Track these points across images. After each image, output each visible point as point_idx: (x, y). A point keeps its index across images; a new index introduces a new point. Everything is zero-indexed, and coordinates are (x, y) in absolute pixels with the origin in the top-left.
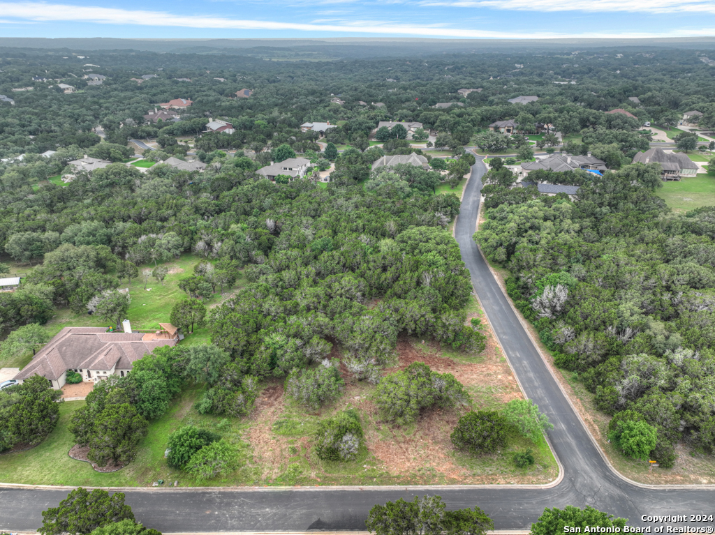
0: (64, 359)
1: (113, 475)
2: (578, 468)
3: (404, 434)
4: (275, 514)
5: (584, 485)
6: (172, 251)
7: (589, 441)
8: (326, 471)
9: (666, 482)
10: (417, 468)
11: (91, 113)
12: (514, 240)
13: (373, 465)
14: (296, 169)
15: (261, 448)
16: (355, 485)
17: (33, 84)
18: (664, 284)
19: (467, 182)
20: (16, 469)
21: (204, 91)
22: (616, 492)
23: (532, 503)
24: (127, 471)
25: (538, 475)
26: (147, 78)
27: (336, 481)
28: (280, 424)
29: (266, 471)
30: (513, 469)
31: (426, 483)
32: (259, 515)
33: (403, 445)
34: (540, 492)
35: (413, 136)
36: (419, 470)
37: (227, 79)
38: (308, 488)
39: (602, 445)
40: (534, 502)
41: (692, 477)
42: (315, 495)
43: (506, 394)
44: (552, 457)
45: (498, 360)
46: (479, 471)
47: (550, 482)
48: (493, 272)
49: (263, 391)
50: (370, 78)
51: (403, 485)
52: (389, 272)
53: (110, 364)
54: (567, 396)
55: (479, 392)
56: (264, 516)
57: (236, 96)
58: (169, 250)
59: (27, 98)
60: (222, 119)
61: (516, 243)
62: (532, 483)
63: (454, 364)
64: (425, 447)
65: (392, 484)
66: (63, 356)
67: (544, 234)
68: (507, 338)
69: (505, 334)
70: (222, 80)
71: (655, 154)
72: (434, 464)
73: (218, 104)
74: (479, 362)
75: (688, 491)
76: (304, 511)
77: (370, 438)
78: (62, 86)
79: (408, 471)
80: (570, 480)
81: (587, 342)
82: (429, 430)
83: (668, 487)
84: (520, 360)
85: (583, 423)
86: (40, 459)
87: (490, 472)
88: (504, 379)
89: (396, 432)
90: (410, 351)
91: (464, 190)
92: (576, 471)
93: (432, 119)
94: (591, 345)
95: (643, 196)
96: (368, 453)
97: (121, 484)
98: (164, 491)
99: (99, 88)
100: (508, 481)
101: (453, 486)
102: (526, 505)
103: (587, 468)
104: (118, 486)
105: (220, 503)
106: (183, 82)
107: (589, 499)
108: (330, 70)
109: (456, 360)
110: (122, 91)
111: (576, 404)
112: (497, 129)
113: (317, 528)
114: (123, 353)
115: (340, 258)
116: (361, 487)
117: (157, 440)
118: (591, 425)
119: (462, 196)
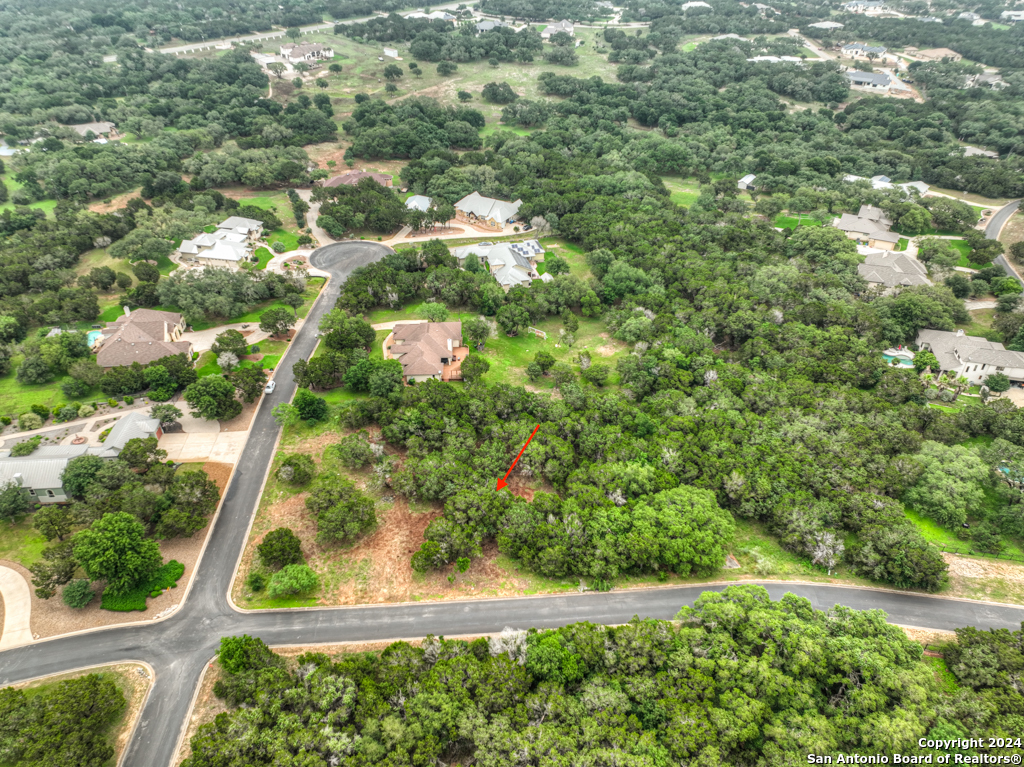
4: (253, 456)
5: (222, 621)
9: (204, 685)
13: (281, 497)
15: (315, 442)
16: (265, 488)
25: (242, 592)
29: (292, 447)
31: (255, 525)
32: (256, 449)
41: (202, 710)
45: (417, 594)
47: (233, 599)
51: (257, 512)
55: (361, 569)
56: (253, 451)
62: (234, 587)
65: (259, 507)
68: (467, 611)
69: (476, 610)
74: (414, 577)
75: (190, 699)
76: (251, 467)
79: (270, 515)
80: (231, 614)
83: (199, 685)
85: (298, 646)
96: (296, 494)
100: (242, 571)
105: (270, 433)
107: (208, 622)
118: (293, 651)
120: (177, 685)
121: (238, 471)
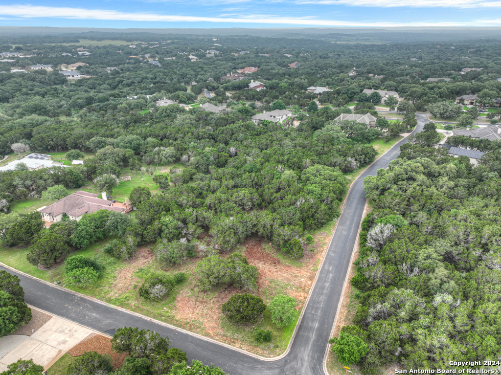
0: (64, 207)
1: (43, 273)
2: (300, 355)
3: (205, 297)
4: (96, 318)
6: (168, 158)
8: (142, 304)
10: (193, 320)
11: (194, 73)
12: (389, 185)
13: (170, 309)
15: (121, 280)
16: (150, 317)
17: (175, 55)
18: (483, 241)
19: (402, 140)
20: (9, 256)
21: (271, 63)
23: (244, 366)
24: (50, 272)
25: (266, 350)
26: (242, 53)
27: (141, 311)
28: (141, 270)
29: (112, 293)
30: (253, 340)
31: (190, 330)
32: (88, 315)
33: (198, 303)
35: (385, 101)
36: (193, 321)
37: (292, 55)
38: (124, 310)
40: (246, 365)
42: (124, 314)
43: (296, 292)
44: (288, 343)
45: (312, 268)
46: (229, 334)
47: (270, 357)
48: (365, 208)
49: (149, 249)
50: (397, 58)
51: (176, 326)
52: (279, 193)
53: (79, 214)
54: (339, 306)
55: (278, 285)
56: (90, 317)
57: (289, 66)
58: (166, 158)
59: (168, 64)
60: (260, 81)
61: (389, 189)
62: (257, 354)
63: (279, 263)
64: (211, 309)
65: (170, 324)
66: (64, 205)
67: (415, 185)
68: (334, 255)
69: (334, 252)
70: (289, 56)
72: (206, 321)
73: (271, 71)
74: (297, 267)
76: (111, 321)
77: (183, 293)
78: (191, 57)
80: (286, 361)
82: (222, 299)
84: (328, 272)
85: (334, 328)
86: (22, 255)
87: (236, 337)
88: (304, 282)
89: (201, 295)
90: (257, 248)
91: (394, 145)
92: (295, 357)
93: (407, 90)
96: (174, 301)
97: (42, 278)
98: (57, 288)
99: (210, 59)
100: (241, 346)
101: (204, 337)
102: (239, 365)
103: (306, 358)
104: (40, 278)
106: (262, 56)
108: (372, 51)
109: (282, 260)
110: (223, 60)
111: (341, 313)
112: (462, 101)
113: (109, 333)
114: (90, 209)
115: (254, 178)
116: (152, 319)
119: (389, 149)
121: (106, 332)
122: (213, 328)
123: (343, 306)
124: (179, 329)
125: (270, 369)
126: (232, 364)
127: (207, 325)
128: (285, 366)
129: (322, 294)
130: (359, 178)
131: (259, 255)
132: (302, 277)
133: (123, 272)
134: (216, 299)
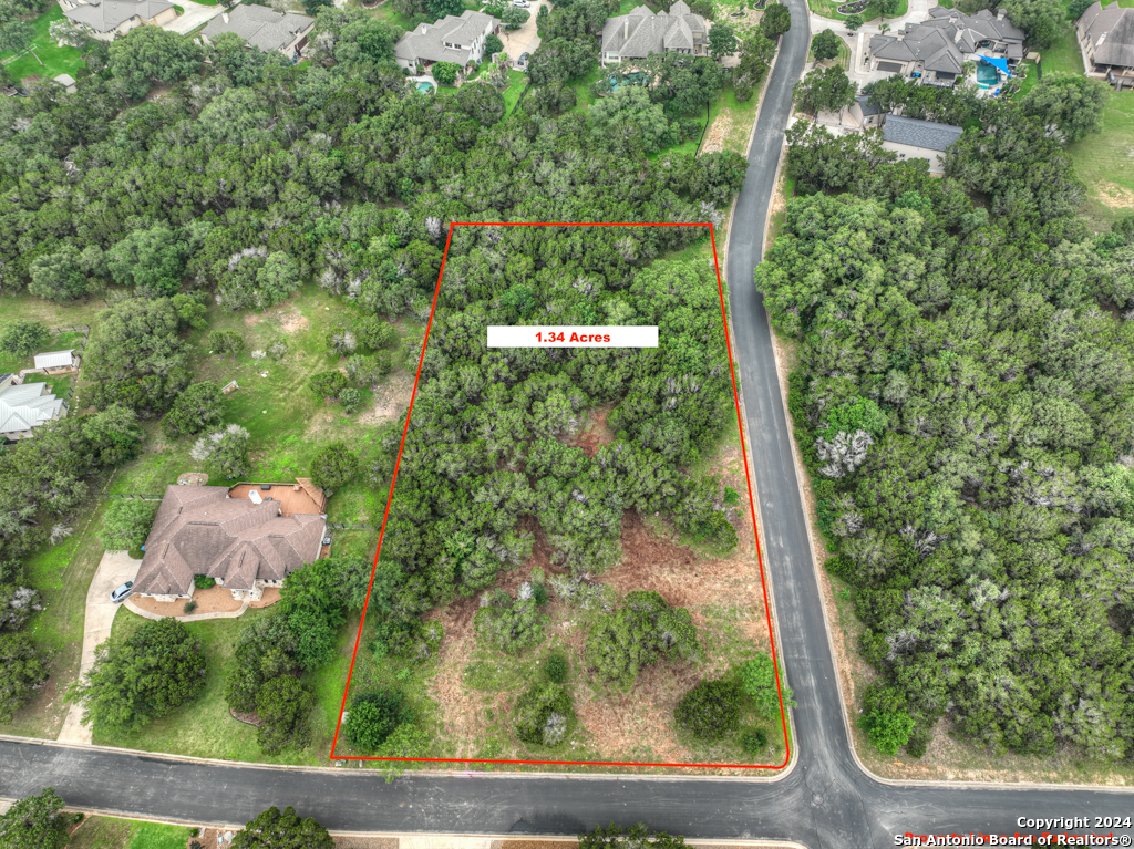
0: (187, 561)
2: (815, 751)
3: (620, 691)
4: (474, 810)
5: (815, 778)
7: (838, 707)
8: (528, 748)
9: (909, 776)
10: (632, 747)
12: (816, 298)
13: (582, 741)
14: (468, 48)
15: (453, 709)
16: (562, 771)
22: (850, 787)
23: (753, 803)
25: (767, 761)
27: (539, 764)
28: (471, 670)
29: (460, 747)
30: (740, 750)
31: (640, 770)
32: (457, 811)
33: (618, 709)
34: (765, 787)
36: (634, 751)
38: (508, 774)
39: (852, 715)
40: (756, 801)
41: (940, 769)
42: (516, 784)
43: (754, 620)
44: (789, 733)
45: (753, 553)
46: (701, 754)
47: (780, 772)
48: (775, 348)
51: (615, 772)
54: (828, 628)
55: (719, 616)
56: (462, 812)
62: (759, 775)
63: (694, 559)
64: (644, 713)
65: (601, 772)
66: (184, 555)
68: (772, 506)
69: (770, 497)
71: (1121, 24)
72: (652, 741)
74: (728, 558)
75: (928, 789)
76: (505, 807)
77: (579, 696)
79: (621, 751)
80: (803, 769)
81: (874, 550)
82: (650, 684)
83: (909, 783)
84: (781, 552)
85: (838, 677)
86: (200, 718)
87: (714, 756)
88: (754, 592)
89: (612, 688)
90: (638, 532)
91: (759, 105)
92: (811, 757)
94: (876, 555)
95: (1055, 174)
96: (577, 721)
97: (299, 762)
98: (349, 774)
100: (732, 770)
101: (669, 776)
102: (746, 805)
103: (826, 752)
104: (296, 764)
105: (414, 793)
107: (817, 798)
109: (698, 551)
111: (836, 641)
116: (567, 774)
117: (328, 693)
118: (847, 681)
119: (755, 125)
120: (912, 812)
121: (512, 829)
122: (671, 751)
123: (833, 625)
124: (623, 777)
125: (788, 793)
126: (735, 807)
127: (660, 750)
128: (804, 778)
129: (791, 609)
130: (731, 248)
131: (651, 549)
132: (746, 580)
133: (443, 689)
134: (641, 689)
